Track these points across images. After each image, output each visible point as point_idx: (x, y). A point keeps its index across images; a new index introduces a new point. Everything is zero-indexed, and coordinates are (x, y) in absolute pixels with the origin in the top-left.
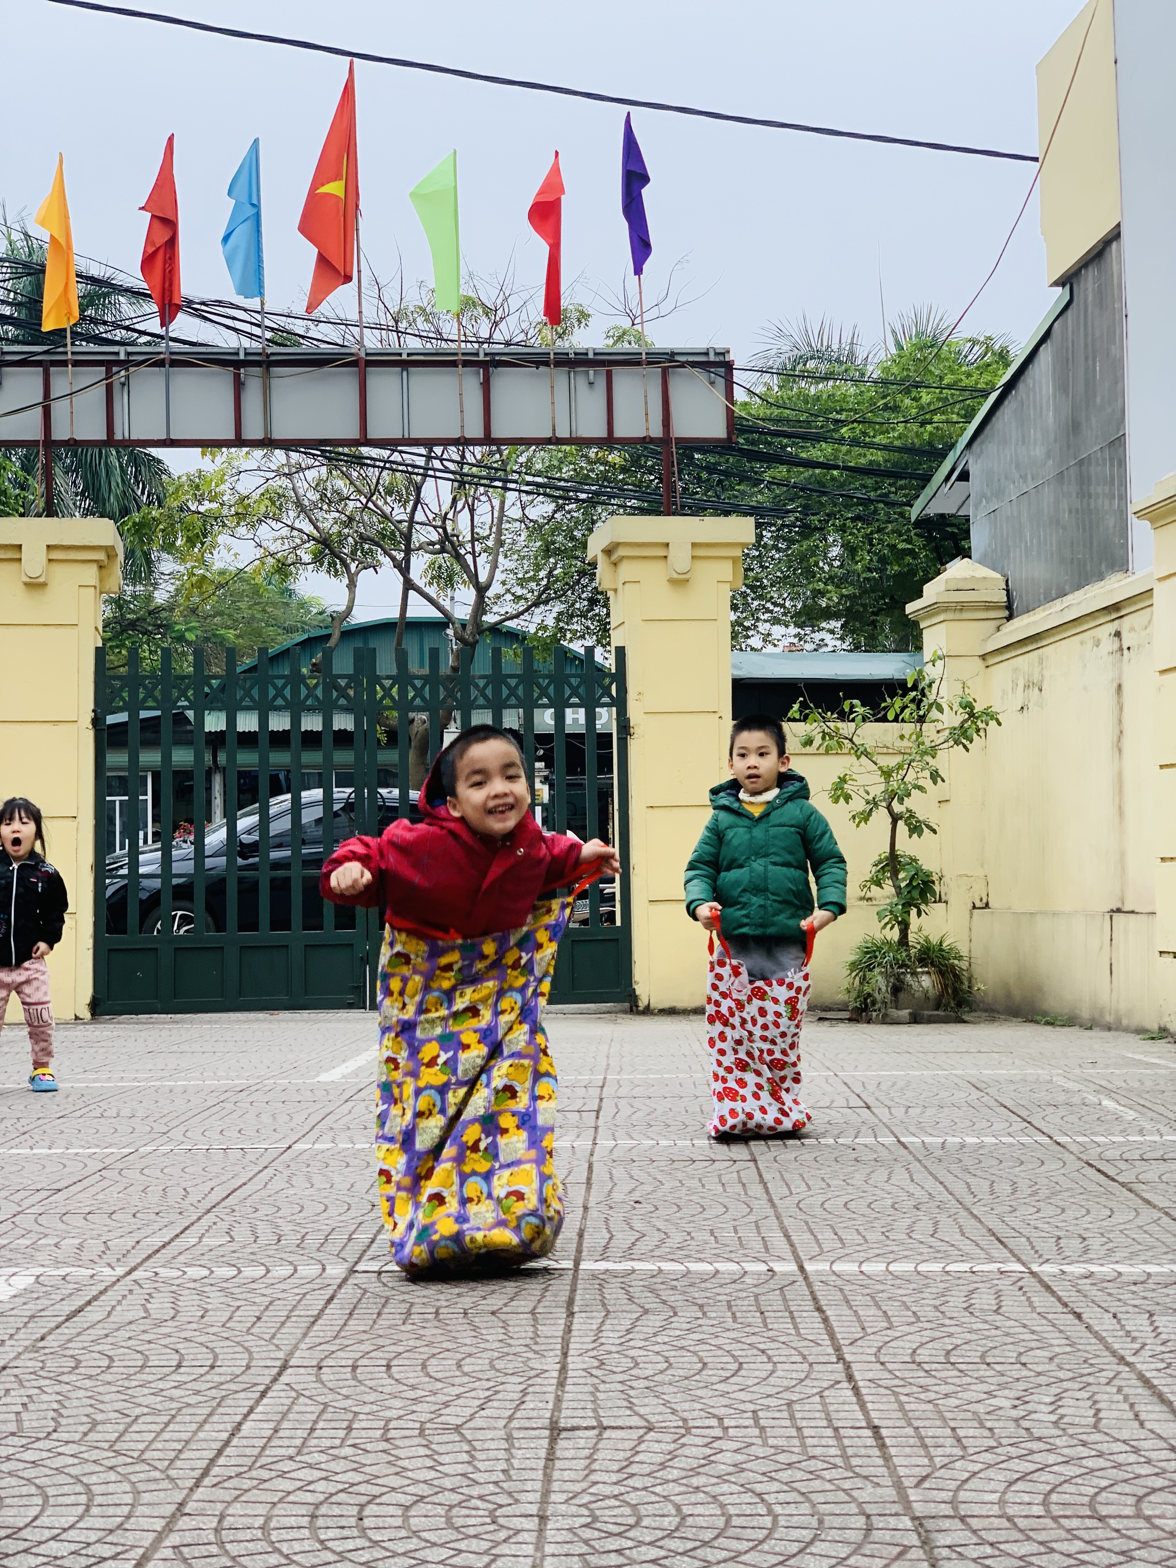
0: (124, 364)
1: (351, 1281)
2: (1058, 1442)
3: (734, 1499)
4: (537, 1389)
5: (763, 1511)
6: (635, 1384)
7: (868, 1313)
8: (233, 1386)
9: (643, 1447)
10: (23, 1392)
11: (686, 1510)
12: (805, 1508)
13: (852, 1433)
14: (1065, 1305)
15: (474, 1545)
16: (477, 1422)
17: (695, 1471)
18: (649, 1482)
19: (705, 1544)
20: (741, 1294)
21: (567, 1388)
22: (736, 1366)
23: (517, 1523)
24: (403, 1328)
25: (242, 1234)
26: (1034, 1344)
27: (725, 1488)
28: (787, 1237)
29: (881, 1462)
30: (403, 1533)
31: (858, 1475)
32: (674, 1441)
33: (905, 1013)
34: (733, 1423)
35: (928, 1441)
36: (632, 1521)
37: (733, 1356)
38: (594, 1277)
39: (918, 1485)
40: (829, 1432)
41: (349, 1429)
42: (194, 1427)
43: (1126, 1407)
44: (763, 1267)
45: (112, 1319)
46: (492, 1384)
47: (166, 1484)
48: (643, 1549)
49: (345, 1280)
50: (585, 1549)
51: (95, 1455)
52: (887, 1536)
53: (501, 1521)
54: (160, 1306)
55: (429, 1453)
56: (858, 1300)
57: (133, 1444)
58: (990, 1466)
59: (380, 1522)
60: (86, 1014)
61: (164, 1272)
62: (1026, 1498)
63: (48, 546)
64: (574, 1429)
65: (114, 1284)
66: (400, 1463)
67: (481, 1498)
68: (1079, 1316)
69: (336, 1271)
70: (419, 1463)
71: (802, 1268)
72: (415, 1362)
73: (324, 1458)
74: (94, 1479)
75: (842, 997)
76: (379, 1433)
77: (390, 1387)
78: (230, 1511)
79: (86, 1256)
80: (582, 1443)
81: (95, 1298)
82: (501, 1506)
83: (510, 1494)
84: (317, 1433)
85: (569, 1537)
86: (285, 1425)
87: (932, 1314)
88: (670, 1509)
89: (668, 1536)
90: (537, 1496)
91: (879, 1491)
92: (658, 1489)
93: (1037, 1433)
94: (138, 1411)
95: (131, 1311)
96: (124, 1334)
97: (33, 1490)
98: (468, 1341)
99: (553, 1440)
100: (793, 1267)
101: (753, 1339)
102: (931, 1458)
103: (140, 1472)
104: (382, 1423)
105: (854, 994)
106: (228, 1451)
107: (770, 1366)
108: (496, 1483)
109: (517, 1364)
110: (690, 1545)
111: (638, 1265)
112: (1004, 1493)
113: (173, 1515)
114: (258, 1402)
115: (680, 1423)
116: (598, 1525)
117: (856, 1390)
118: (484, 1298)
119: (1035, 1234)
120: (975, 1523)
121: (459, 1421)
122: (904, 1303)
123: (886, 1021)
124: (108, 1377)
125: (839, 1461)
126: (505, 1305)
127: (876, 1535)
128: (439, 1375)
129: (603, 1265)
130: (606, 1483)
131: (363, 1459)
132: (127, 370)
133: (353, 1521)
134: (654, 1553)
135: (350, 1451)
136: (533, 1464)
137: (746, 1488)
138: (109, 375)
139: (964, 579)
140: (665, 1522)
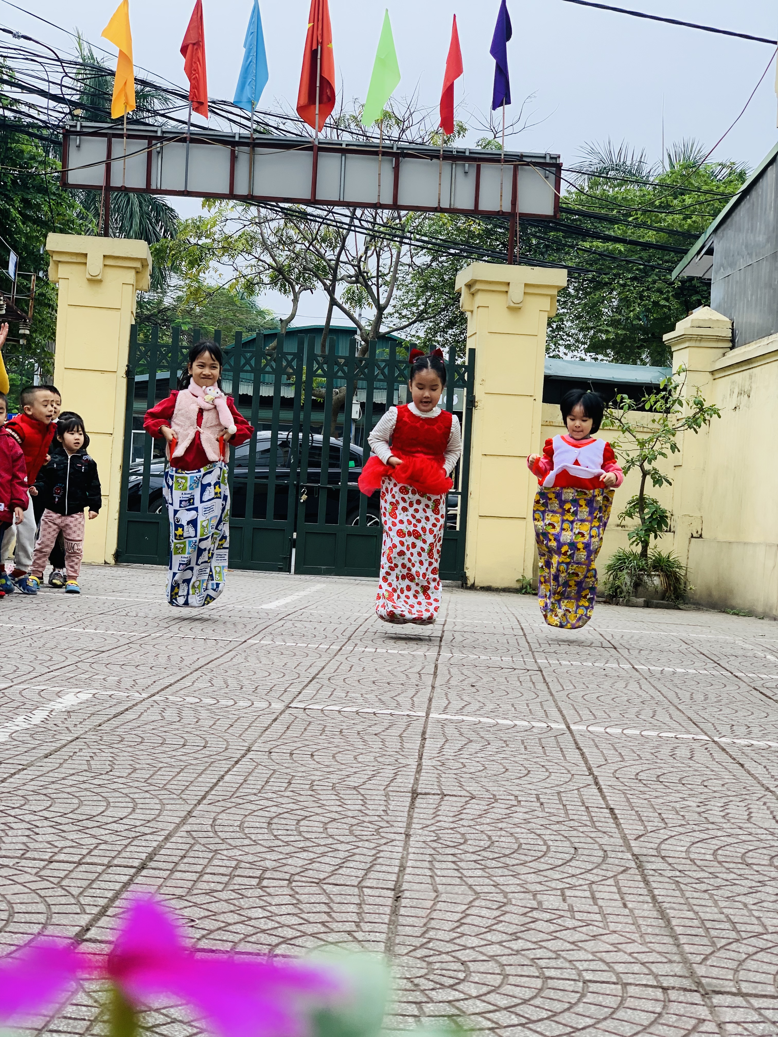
0: (161, 139)
1: (288, 711)
2: (724, 825)
3: (524, 836)
4: (403, 773)
5: (542, 843)
6: (463, 775)
7: (609, 753)
8: (219, 758)
9: (468, 806)
10: (90, 750)
11: (494, 839)
12: (567, 844)
13: (596, 810)
14: (734, 759)
15: (367, 844)
16: (367, 786)
17: (500, 820)
18: (472, 823)
19: (505, 856)
20: (530, 737)
21: (422, 774)
22: (526, 772)
23: (392, 836)
25: (218, 682)
26: (712, 777)
27: (518, 830)
28: (561, 712)
29: (614, 826)
30: (324, 835)
31: (600, 831)
32: (487, 805)
33: (641, 600)
34: (524, 799)
35: (643, 818)
36: (462, 841)
37: (524, 767)
38: (438, 721)
39: (636, 839)
40: (583, 808)
41: (290, 783)
42: (195, 775)
43: (768, 812)
44: (545, 725)
45: (141, 718)
46: (376, 768)
47: (180, 801)
48: (468, 855)
49: (283, 711)
50: (433, 852)
51: (136, 784)
52: (617, 861)
53: (382, 834)
54: (171, 714)
55: (338, 798)
56: (602, 746)
57: (159, 780)
58: (681, 834)
59: (310, 829)
60: (112, 561)
61: (171, 698)
62: (703, 851)
63: (104, 256)
64: (426, 794)
65: (142, 701)
66: (321, 802)
67: (370, 822)
68: (742, 766)
69: (278, 706)
70: (332, 803)
71: (568, 727)
72: (328, 754)
73: (275, 796)
74: (136, 796)
76: (308, 787)
77: (313, 764)
78: (220, 817)
79: (122, 685)
80: (431, 801)
81: (131, 708)
82: (383, 827)
83: (387, 822)
84: (270, 784)
85: (424, 845)
86: (250, 778)
87: (649, 756)
88: (484, 837)
89: (484, 850)
90: (405, 824)
91: (612, 840)
92: (477, 827)
93: (711, 820)
94: (161, 765)
95: (153, 715)
96: (148, 727)
97: (100, 798)
98: (361, 747)
99: (413, 799)
100: (563, 726)
101: (538, 760)
102: (645, 827)
103: (164, 795)
104: (309, 782)
105: (609, 586)
106: (217, 788)
107: (547, 774)
108: (379, 816)
109: (392, 760)
110: (497, 855)
111: (465, 718)
112: (689, 847)
113: (186, 817)
114: (233, 766)
115: (491, 797)
116: (441, 841)
117: (600, 789)
118: (370, 726)
119: (716, 722)
120: (670, 860)
121: (356, 785)
122: (632, 750)
123: (629, 604)
124: (141, 747)
125: (588, 823)
126: (384, 731)
127: (610, 860)
128: (344, 762)
129: (444, 716)
130: (446, 821)
131: (299, 798)
132: (162, 143)
133: (293, 828)
134: (475, 857)
135: (291, 794)
136: (402, 809)
137: (531, 831)
138: (150, 145)
139: (704, 320)
140: (482, 843)
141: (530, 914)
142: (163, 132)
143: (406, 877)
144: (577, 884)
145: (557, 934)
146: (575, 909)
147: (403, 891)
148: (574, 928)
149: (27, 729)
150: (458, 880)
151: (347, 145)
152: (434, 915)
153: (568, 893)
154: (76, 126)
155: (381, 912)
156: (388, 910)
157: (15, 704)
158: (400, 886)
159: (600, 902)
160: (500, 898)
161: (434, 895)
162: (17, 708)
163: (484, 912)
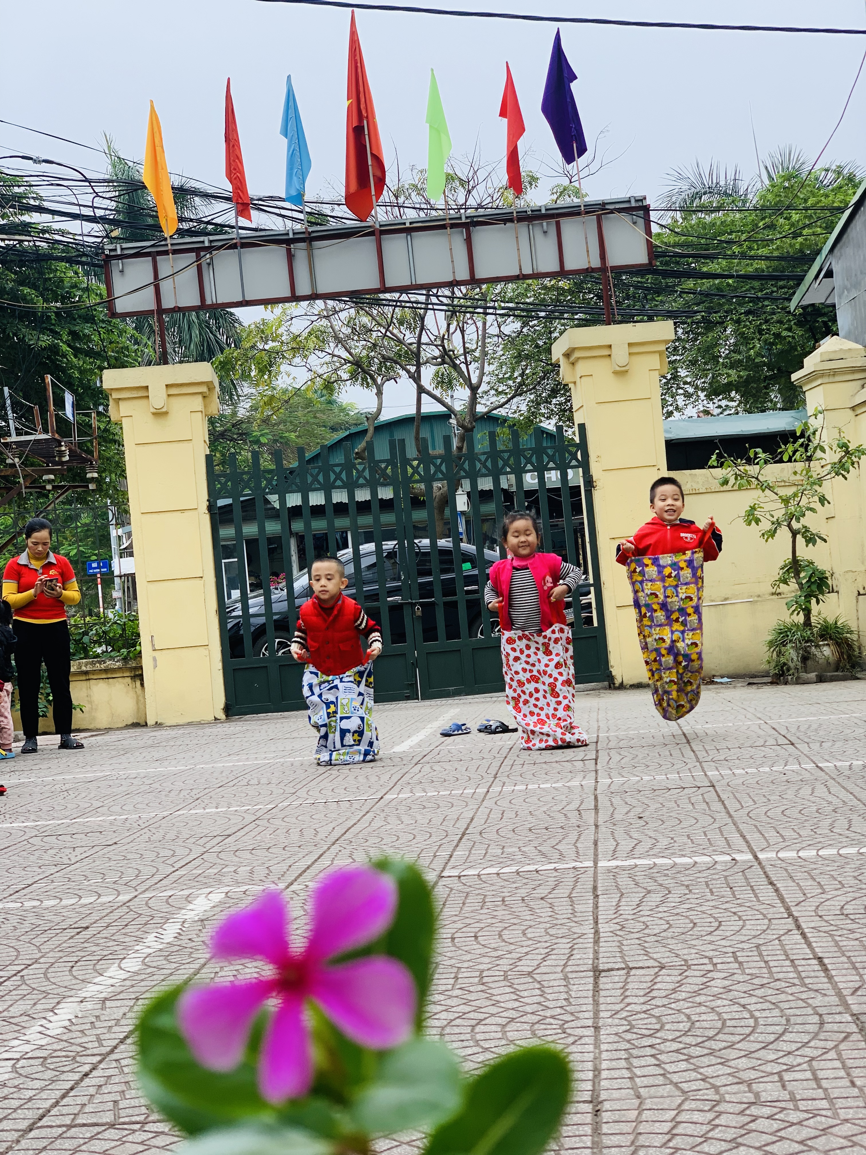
0: (209, 249)
1: (440, 884)
3: (726, 1009)
4: (580, 946)
5: (748, 1016)
6: (647, 939)
7: (807, 884)
9: (659, 979)
11: (694, 1018)
12: (776, 1012)
13: (803, 962)
16: (542, 970)
17: (697, 993)
18: (665, 1001)
19: (710, 1038)
20: (714, 877)
21: (601, 944)
22: (716, 924)
23: (579, 1032)
24: (481, 911)
25: (360, 857)
27: (719, 1002)
28: (743, 837)
29: (826, 980)
30: (504, 1042)
31: (810, 990)
32: (680, 975)
33: (813, 675)
34: (719, 961)
35: (857, 965)
36: (658, 1027)
37: (714, 918)
38: (609, 871)
39: (853, 994)
40: (788, 963)
41: (456, 978)
44: (729, 858)
46: (549, 944)
48: (668, 1044)
49: (436, 884)
50: (628, 1046)
52: (835, 1027)
53: (568, 1031)
55: (513, 990)
56: (798, 876)
59: (487, 1036)
60: (222, 716)
61: (311, 885)
63: (167, 386)
64: (609, 970)
66: (493, 998)
67: (552, 1017)
69: (429, 877)
70: (507, 997)
71: (756, 857)
72: (493, 933)
73: (442, 997)
75: (764, 667)
76: (476, 980)
77: (480, 950)
79: (256, 876)
80: (616, 979)
82: (567, 1022)
83: (572, 1014)
84: (435, 982)
85: (616, 1039)
87: (853, 882)
88: (683, 1018)
89: (684, 1035)
90: (591, 1014)
91: (826, 999)
92: (673, 1006)
95: (294, 911)
98: (528, 918)
99: (596, 978)
100: (750, 857)
101: (727, 906)
102: (861, 976)
104: (478, 974)
105: (773, 664)
107: (741, 923)
108: (561, 1007)
109: (563, 931)
110: (700, 1040)
111: (639, 862)
115: (683, 963)
116: (635, 1030)
117: (803, 935)
118: (534, 889)
121: (530, 969)
122: (832, 876)
123: (799, 682)
125: (796, 981)
126: (550, 893)
127: (827, 1027)
128: (512, 941)
129: (614, 863)
130: (637, 1004)
131: (469, 997)
132: (211, 253)
133: (468, 1036)
134: (675, 1046)
135: (459, 992)
136: (585, 994)
137: (734, 1002)
138: (198, 258)
139: (835, 351)
140: (681, 1026)
141: (748, 1112)
142: (211, 241)
143: (603, 1083)
144: (795, 1063)
145: (782, 1134)
146: (798, 1097)
147: (601, 1102)
148: (800, 1123)
149: (161, 950)
150: (661, 1078)
151: (411, 223)
152: (642, 1128)
153: (787, 1077)
154: (115, 250)
155: (582, 1133)
156: (588, 1129)
157: (142, 920)
158: (598, 1096)
159: (825, 1084)
160: (711, 1095)
161: (637, 1102)
162: (146, 924)
163: (697, 1117)
